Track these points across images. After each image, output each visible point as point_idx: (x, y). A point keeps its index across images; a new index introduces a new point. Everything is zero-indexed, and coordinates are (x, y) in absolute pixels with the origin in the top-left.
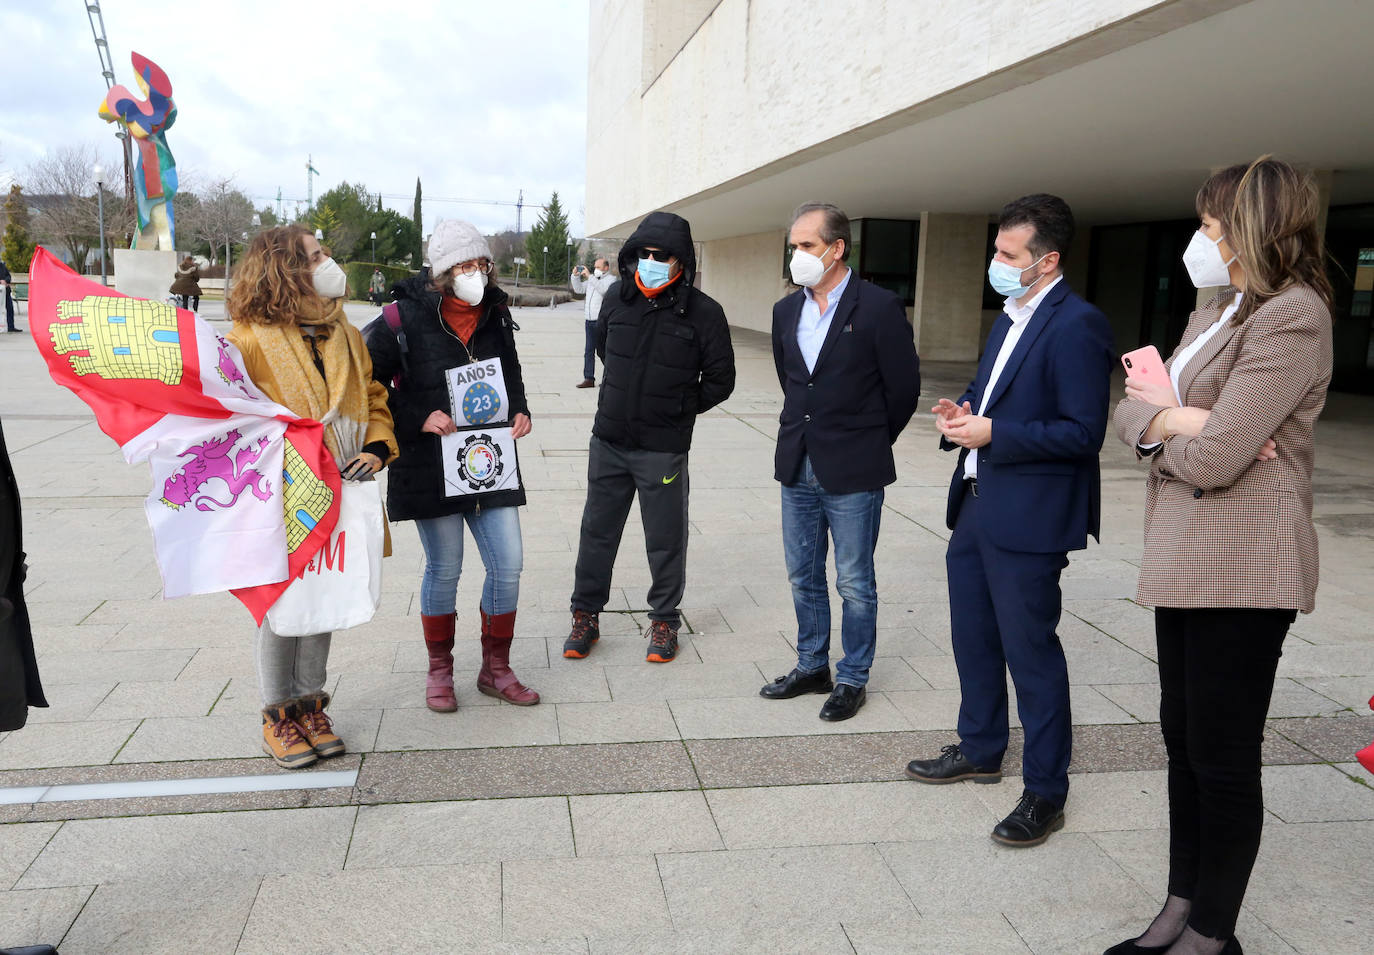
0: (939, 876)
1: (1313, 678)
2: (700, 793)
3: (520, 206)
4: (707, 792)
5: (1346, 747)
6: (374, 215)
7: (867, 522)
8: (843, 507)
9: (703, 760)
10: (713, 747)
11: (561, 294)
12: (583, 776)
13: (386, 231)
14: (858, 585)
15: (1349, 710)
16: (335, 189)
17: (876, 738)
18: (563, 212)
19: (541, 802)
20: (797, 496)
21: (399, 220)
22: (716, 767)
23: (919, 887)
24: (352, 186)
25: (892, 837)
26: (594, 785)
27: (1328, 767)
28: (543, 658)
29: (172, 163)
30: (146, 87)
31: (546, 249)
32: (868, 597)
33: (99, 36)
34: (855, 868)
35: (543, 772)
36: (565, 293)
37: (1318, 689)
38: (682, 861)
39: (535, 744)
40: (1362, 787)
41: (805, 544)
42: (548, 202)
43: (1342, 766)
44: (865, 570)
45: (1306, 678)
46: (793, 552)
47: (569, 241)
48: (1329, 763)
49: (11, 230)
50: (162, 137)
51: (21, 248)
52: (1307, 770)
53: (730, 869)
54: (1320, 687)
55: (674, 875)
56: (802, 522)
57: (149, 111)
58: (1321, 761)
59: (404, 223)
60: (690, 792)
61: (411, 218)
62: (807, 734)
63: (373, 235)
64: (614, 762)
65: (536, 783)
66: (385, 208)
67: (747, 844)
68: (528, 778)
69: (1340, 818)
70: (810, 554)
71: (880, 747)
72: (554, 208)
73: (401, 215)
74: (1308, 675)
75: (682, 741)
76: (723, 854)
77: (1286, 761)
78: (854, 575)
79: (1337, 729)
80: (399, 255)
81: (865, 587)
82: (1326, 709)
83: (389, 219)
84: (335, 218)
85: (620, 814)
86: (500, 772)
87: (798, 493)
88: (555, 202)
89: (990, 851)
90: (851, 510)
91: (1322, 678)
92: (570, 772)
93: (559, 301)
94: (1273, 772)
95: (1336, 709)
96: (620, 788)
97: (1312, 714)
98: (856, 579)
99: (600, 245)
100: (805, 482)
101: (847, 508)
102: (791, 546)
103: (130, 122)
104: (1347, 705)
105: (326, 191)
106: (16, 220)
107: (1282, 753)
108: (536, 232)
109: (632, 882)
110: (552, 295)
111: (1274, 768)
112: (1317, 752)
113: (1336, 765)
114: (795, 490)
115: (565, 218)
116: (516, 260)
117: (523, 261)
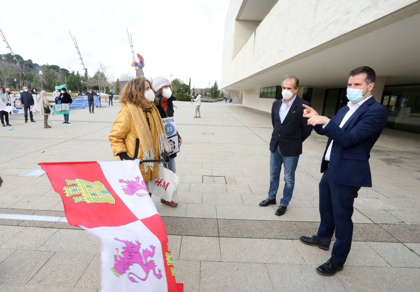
0: (284, 280)
1: (390, 210)
2: (218, 238)
3: (209, 83)
4: (220, 238)
5: (405, 236)
6: (182, 84)
7: (294, 164)
8: (287, 160)
9: (221, 226)
10: (225, 222)
11: (216, 100)
12: (188, 228)
13: (184, 87)
14: (290, 180)
15: (403, 222)
16: (174, 79)
17: (269, 223)
18: (217, 84)
19: (175, 237)
20: (275, 155)
21: (186, 85)
22: (224, 229)
23: (277, 284)
24: (178, 79)
25: (271, 262)
26: (190, 232)
27: (401, 244)
28: (188, 189)
29: (143, 74)
30: (139, 60)
31: (214, 91)
32: (292, 183)
33: (133, 51)
34: (258, 274)
35: (178, 226)
36: (217, 100)
37: (392, 214)
38: (208, 265)
39: (179, 216)
40: (413, 253)
41: (276, 167)
42: (215, 82)
43: (406, 244)
44: (292, 176)
45: (389, 210)
46: (272, 169)
47: (218, 90)
48: (401, 243)
49: (117, 87)
50: (142, 69)
51: (118, 90)
52: (395, 245)
53: (221, 270)
54: (393, 213)
55: (204, 270)
56: (276, 162)
57: (139, 64)
58: (399, 242)
59: (187, 86)
60: (216, 237)
61: (188, 85)
62: (251, 219)
63: (181, 88)
64: (197, 225)
65: (175, 230)
66: (184, 83)
67: (228, 260)
68: (174, 228)
69: (409, 266)
70: (277, 170)
71: (270, 226)
72: (216, 84)
73: (187, 84)
74: (389, 209)
75: (217, 219)
76: (220, 263)
77: (388, 241)
78: (289, 177)
79: (401, 229)
80: (186, 92)
81: (292, 180)
82: (396, 221)
83: (184, 85)
84: (174, 85)
85: (195, 244)
86: (167, 225)
87: (276, 154)
88: (216, 82)
89: (300, 270)
90: (290, 161)
91: (393, 210)
92: (185, 227)
93: (215, 102)
94: (385, 245)
95: (399, 222)
96: (197, 234)
97: (393, 223)
98: (289, 178)
99: (224, 91)
100: (278, 151)
101: (289, 160)
102: (272, 167)
103: (136, 66)
104: (403, 221)
105: (173, 80)
106: (117, 85)
107: (386, 237)
108: (212, 88)
109: (191, 272)
110: (214, 100)
111: (385, 243)
112: (397, 238)
113: (404, 243)
114: (275, 153)
115: (217, 85)
116: (207, 93)
117: (209, 94)
